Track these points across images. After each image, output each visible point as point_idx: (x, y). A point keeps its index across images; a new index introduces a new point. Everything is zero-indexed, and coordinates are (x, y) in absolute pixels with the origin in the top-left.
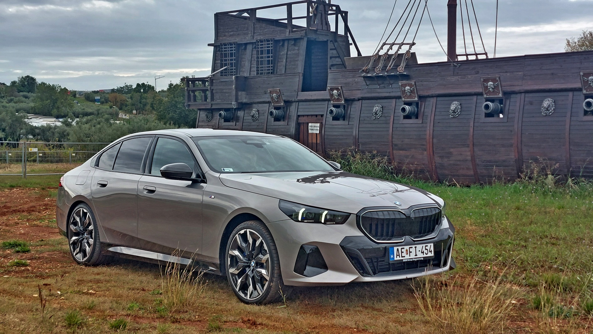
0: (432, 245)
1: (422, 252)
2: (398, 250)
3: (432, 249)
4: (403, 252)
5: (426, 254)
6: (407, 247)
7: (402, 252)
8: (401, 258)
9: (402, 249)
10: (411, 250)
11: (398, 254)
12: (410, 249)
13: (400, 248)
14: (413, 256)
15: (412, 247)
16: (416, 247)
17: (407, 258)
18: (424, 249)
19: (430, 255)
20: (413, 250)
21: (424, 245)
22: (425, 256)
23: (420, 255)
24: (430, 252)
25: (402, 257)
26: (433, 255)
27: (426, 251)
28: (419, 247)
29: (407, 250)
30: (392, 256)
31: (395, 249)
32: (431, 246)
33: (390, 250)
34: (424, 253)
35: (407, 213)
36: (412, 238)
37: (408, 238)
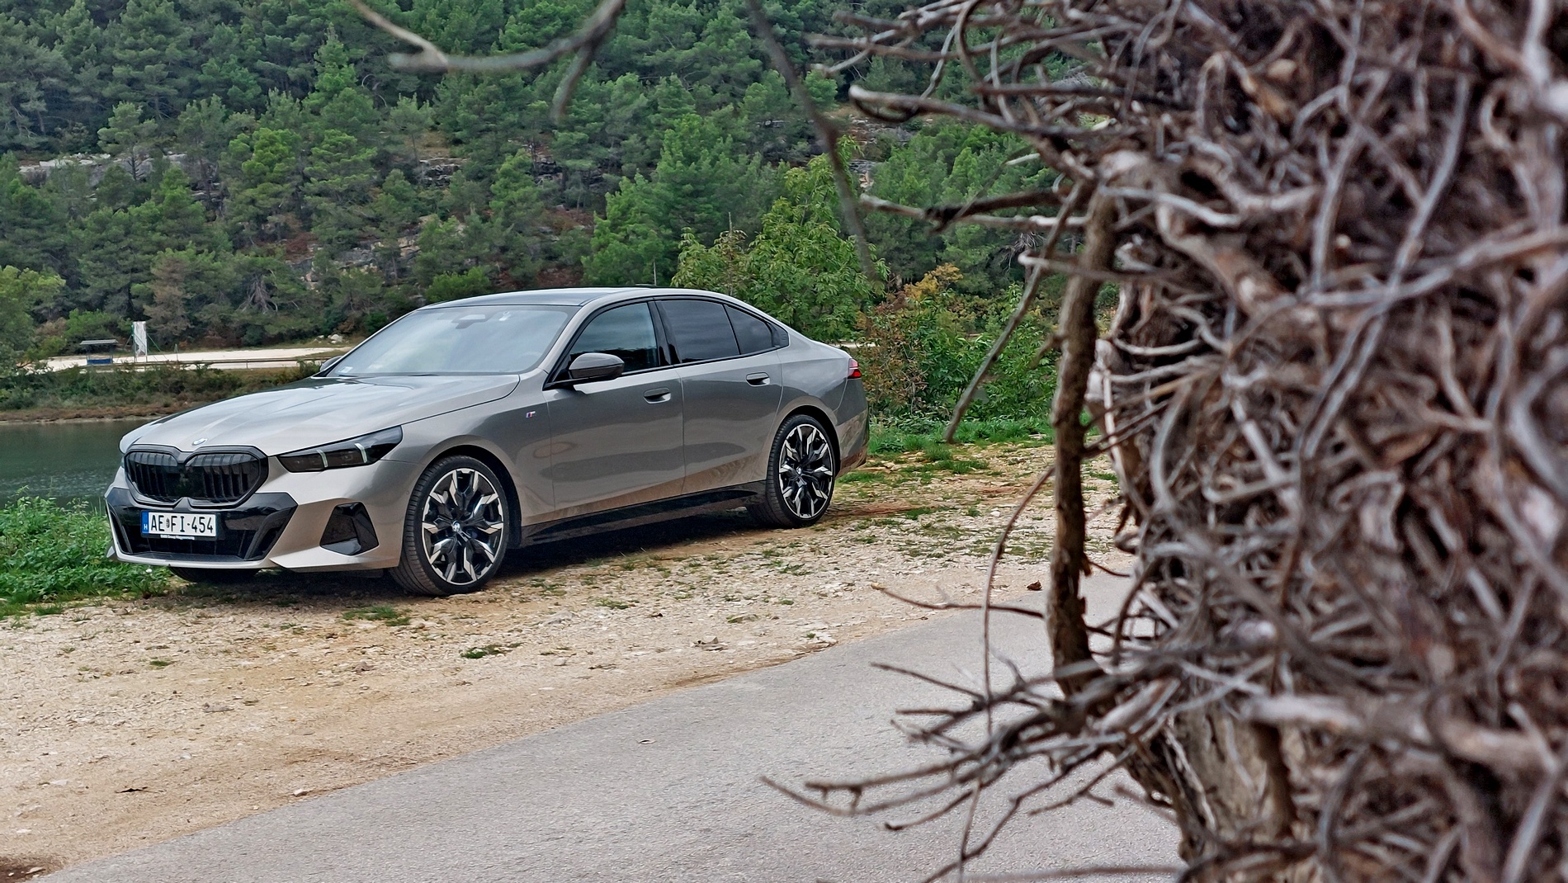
0: (214, 517)
1: (193, 528)
2: (155, 517)
3: (213, 524)
4: (162, 523)
5: (202, 532)
6: (168, 516)
7: (160, 523)
8: (158, 532)
9: (161, 516)
10: (174, 521)
11: (154, 525)
12: (173, 519)
13: (157, 515)
14: (177, 531)
15: (176, 517)
16: (182, 517)
17: (167, 533)
18: (197, 523)
19: (207, 533)
20: (178, 521)
21: (198, 516)
22: (199, 534)
23: (190, 533)
24: (209, 528)
25: (160, 530)
26: (214, 534)
27: (201, 527)
28: (189, 518)
29: (168, 521)
30: (145, 527)
31: (151, 515)
32: (211, 520)
33: (144, 515)
34: (198, 531)
35: (182, 458)
36: (193, 501)
37: (184, 502)
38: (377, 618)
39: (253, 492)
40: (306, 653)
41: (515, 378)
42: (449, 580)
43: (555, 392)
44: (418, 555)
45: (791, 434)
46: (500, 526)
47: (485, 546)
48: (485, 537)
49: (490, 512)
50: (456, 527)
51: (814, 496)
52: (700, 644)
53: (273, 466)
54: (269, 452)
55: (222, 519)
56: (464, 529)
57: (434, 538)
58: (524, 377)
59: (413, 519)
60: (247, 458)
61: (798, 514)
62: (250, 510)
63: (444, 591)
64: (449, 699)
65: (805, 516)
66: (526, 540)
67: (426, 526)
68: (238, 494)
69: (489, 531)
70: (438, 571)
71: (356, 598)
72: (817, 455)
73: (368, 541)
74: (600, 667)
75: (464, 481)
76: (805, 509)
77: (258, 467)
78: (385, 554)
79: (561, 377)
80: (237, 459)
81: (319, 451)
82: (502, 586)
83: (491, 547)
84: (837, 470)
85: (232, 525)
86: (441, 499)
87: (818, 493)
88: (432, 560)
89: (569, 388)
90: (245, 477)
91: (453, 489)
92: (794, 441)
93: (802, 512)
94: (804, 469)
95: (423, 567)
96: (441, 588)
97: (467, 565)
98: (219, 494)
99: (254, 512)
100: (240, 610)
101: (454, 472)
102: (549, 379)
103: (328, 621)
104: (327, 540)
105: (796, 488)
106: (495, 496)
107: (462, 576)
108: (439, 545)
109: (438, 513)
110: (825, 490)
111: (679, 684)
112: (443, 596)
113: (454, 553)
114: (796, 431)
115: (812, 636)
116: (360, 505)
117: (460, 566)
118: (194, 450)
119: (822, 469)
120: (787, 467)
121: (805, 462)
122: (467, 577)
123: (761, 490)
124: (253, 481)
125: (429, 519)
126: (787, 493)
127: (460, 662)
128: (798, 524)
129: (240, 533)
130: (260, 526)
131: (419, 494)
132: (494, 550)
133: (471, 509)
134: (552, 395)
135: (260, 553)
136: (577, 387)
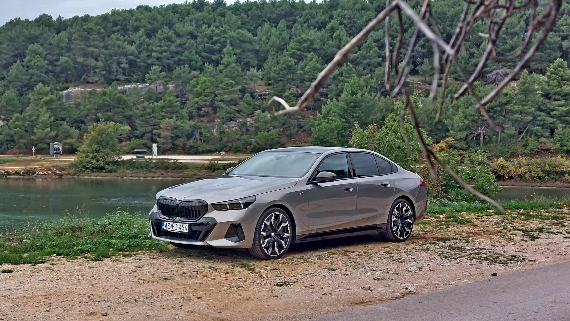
0: (187, 225)
3: (187, 228)
5: (183, 230)
6: (171, 223)
7: (168, 226)
8: (167, 229)
9: (169, 223)
11: (166, 226)
13: (167, 223)
14: (174, 229)
16: (176, 224)
17: (170, 229)
18: (181, 227)
19: (185, 231)
20: (174, 225)
21: (182, 224)
23: (179, 230)
24: (185, 229)
26: (187, 231)
27: (183, 228)
28: (179, 225)
29: (171, 225)
30: (163, 227)
31: (165, 222)
33: (163, 222)
35: (178, 202)
36: (181, 219)
37: (177, 219)
38: (243, 267)
39: (202, 217)
40: (218, 279)
41: (296, 180)
42: (269, 254)
43: (310, 185)
44: (259, 244)
45: (397, 206)
46: (288, 235)
47: (283, 242)
48: (283, 238)
49: (285, 229)
50: (273, 234)
51: (405, 230)
52: (363, 288)
53: (210, 207)
54: (209, 202)
55: (190, 226)
56: (275, 235)
57: (265, 238)
58: (300, 179)
59: (258, 230)
60: (201, 204)
61: (399, 237)
62: (200, 223)
63: (267, 258)
64: (271, 303)
65: (401, 238)
66: (297, 241)
67: (262, 233)
68: (196, 217)
69: (284, 236)
70: (265, 250)
71: (235, 258)
72: (407, 215)
73: (241, 238)
74: (326, 294)
75: (277, 217)
76: (401, 235)
77: (204, 207)
78: (247, 243)
79: (313, 180)
80: (197, 204)
81: (226, 203)
82: (288, 257)
83: (285, 242)
84: (414, 221)
85: (194, 228)
86: (268, 223)
87: (407, 229)
88: (263, 246)
89: (316, 184)
90: (199, 211)
91: (273, 220)
92: (398, 209)
93: (400, 236)
94: (402, 220)
95: (260, 248)
96: (266, 257)
97: (276, 249)
98: (190, 217)
99: (201, 224)
100: (194, 260)
101: (273, 214)
102: (309, 180)
103: (225, 266)
104: (227, 236)
105: (398, 227)
106: (287, 223)
107: (274, 253)
108: (267, 240)
109: (267, 229)
110: (409, 228)
111: (357, 304)
112: (266, 260)
113: (272, 243)
114: (399, 205)
115: (407, 289)
116: (240, 224)
117: (273, 249)
118: (182, 200)
119: (408, 220)
120: (395, 219)
121: (402, 217)
122: (275, 253)
123: (384, 227)
124: (202, 213)
125: (264, 231)
126: (395, 229)
127: (274, 287)
128: (398, 241)
129: (196, 231)
130: (204, 229)
131: (261, 221)
132: (286, 244)
133: (278, 228)
134: (309, 187)
135: (203, 239)
136: (319, 184)
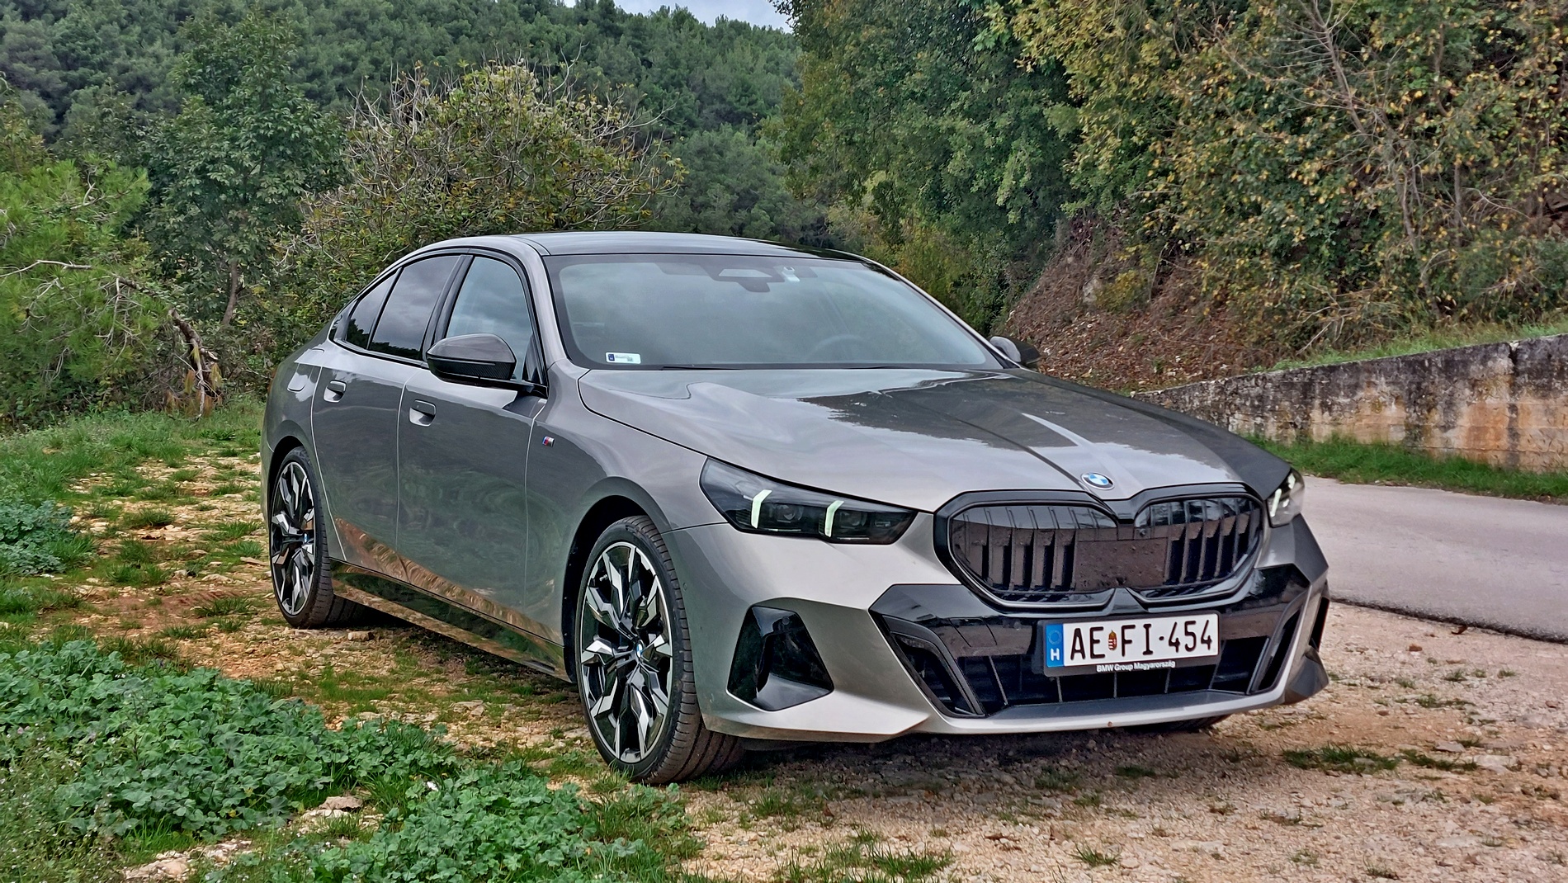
0: (1213, 618)
1: (1171, 644)
2: (1078, 633)
3: (1213, 632)
4: (1098, 641)
5: (1188, 649)
6: (1115, 626)
7: (1093, 642)
8: (1089, 661)
9: (1092, 630)
10: (1129, 634)
11: (1078, 647)
12: (1126, 631)
13: (1085, 628)
14: (1135, 653)
15: (1133, 627)
16: (1147, 627)
17: (1110, 659)
18: (1180, 634)
19: (1201, 651)
20: (1136, 634)
21: (1181, 620)
22: (1183, 654)
23: (1164, 655)
24: (1203, 641)
25: (1093, 656)
26: (1214, 650)
27: (1186, 641)
28: (1161, 626)
29: (1112, 636)
30: (1054, 654)
31: (1069, 630)
32: (1209, 624)
33: (1050, 631)
34: (1182, 647)
35: (1124, 510)
36: (1140, 594)
37: (1122, 595)
55: (1229, 619)
60: (1240, 504)
98: (1191, 575)
